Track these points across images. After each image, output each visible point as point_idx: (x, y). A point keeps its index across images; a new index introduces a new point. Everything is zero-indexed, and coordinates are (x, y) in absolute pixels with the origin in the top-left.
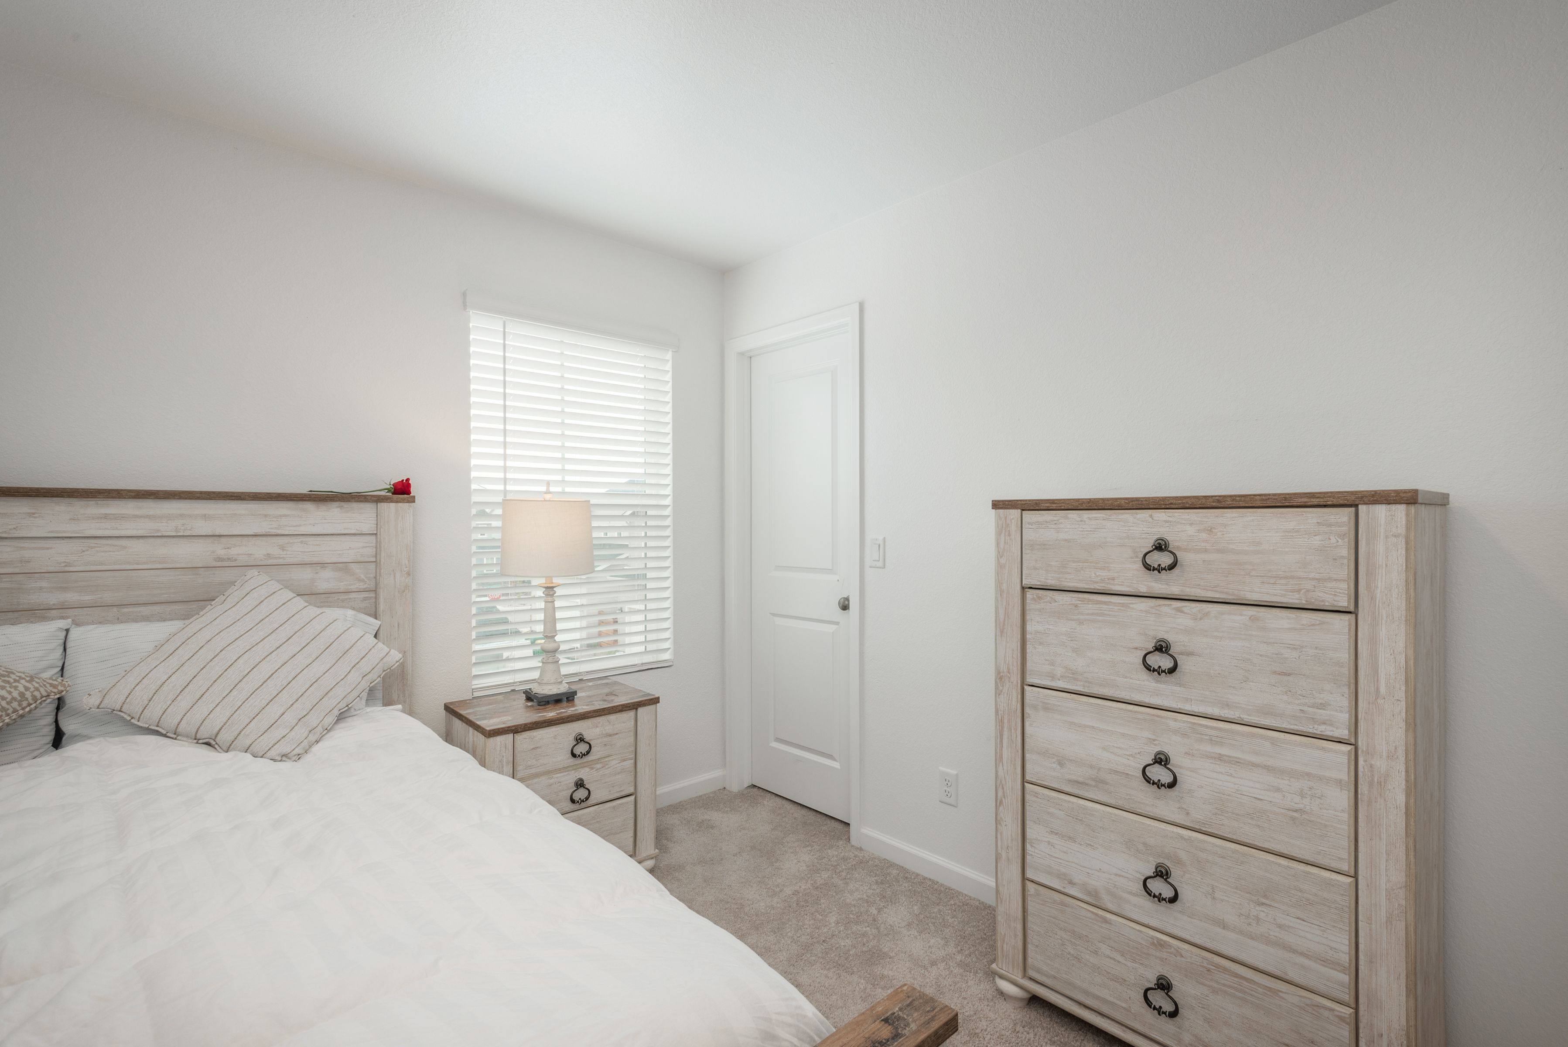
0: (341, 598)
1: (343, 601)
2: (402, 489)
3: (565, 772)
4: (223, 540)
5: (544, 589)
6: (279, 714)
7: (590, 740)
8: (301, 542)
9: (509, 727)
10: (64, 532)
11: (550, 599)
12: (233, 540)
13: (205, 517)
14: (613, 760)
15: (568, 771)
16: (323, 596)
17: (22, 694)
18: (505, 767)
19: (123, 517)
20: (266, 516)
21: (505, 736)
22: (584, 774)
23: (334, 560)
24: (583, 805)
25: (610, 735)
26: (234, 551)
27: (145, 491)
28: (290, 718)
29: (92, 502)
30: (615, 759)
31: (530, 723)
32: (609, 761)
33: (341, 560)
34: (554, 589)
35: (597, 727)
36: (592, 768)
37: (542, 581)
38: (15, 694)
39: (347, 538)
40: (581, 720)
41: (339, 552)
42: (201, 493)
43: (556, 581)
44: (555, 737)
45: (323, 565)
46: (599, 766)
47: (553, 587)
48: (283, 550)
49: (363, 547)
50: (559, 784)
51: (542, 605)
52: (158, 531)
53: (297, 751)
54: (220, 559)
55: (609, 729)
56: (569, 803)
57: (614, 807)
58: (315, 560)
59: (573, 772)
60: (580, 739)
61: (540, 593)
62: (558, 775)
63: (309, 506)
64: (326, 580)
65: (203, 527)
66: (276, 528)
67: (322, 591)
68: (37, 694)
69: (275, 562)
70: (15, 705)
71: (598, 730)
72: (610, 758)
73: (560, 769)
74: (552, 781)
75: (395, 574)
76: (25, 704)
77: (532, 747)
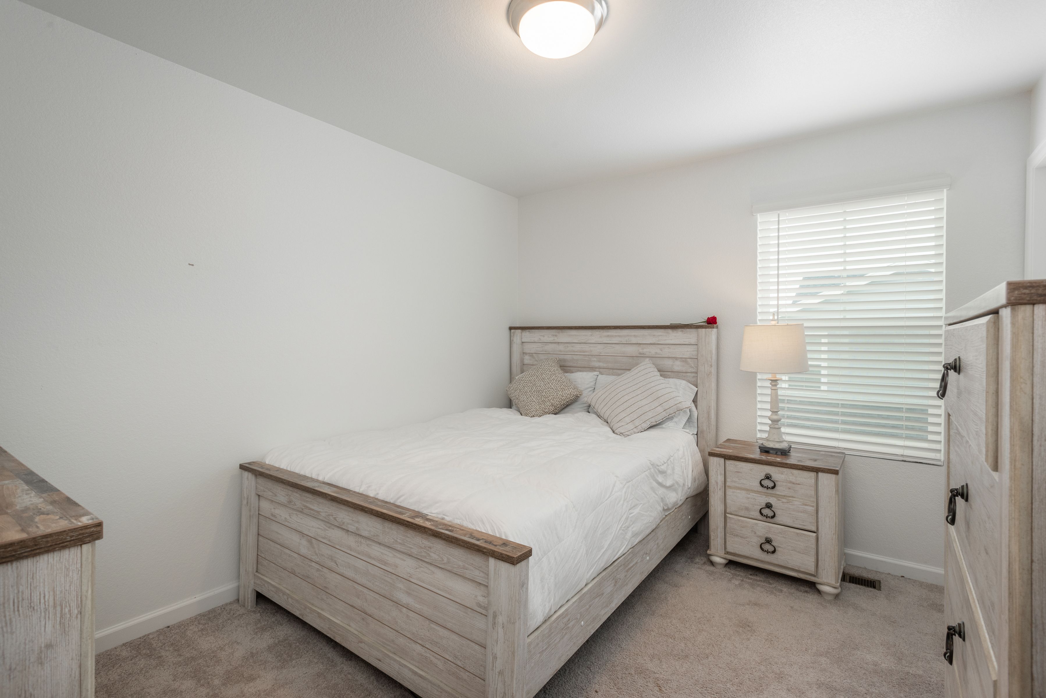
0: (684, 375)
1: (684, 376)
2: (712, 321)
3: (759, 494)
4: (641, 345)
5: (771, 381)
6: (623, 417)
7: (777, 481)
8: (668, 347)
9: (720, 454)
10: (598, 341)
11: (774, 388)
12: (644, 346)
13: (635, 336)
14: (796, 501)
15: (761, 494)
16: (676, 373)
17: (570, 393)
18: (719, 476)
19: (612, 336)
20: (654, 335)
21: (719, 458)
22: (772, 500)
23: (680, 356)
24: (769, 520)
25: (794, 483)
26: (645, 350)
27: (617, 326)
28: (628, 419)
29: (605, 331)
30: (798, 501)
31: (734, 456)
32: (793, 500)
33: (684, 357)
34: (778, 382)
35: (782, 474)
36: (779, 500)
37: (770, 376)
38: (569, 393)
39: (686, 346)
40: (768, 465)
41: (682, 353)
42: (632, 326)
43: (778, 377)
44: (751, 470)
45: (676, 358)
46: (784, 500)
47: (776, 380)
48: (661, 351)
49: (693, 351)
50: (754, 500)
51: (769, 391)
52: (621, 341)
53: (626, 433)
54: (640, 354)
55: (792, 478)
56: (759, 514)
57: (797, 534)
58: (673, 356)
59: (764, 496)
60: (768, 477)
61: (768, 384)
62: (754, 494)
63: (670, 331)
64: (678, 366)
65: (634, 340)
66: (657, 341)
67: (676, 371)
68: (574, 393)
69: (659, 356)
70: (569, 396)
71: (783, 476)
72: (794, 499)
73: (755, 491)
74: (749, 496)
75: (705, 365)
76: (571, 396)
77: (736, 470)
